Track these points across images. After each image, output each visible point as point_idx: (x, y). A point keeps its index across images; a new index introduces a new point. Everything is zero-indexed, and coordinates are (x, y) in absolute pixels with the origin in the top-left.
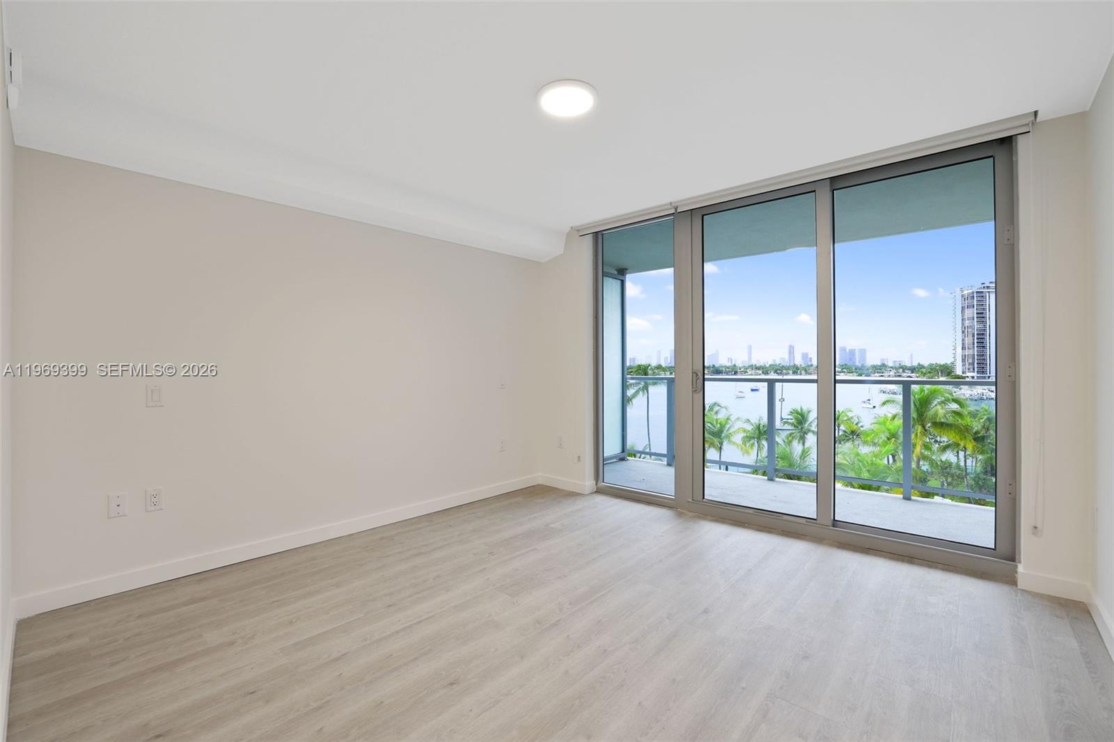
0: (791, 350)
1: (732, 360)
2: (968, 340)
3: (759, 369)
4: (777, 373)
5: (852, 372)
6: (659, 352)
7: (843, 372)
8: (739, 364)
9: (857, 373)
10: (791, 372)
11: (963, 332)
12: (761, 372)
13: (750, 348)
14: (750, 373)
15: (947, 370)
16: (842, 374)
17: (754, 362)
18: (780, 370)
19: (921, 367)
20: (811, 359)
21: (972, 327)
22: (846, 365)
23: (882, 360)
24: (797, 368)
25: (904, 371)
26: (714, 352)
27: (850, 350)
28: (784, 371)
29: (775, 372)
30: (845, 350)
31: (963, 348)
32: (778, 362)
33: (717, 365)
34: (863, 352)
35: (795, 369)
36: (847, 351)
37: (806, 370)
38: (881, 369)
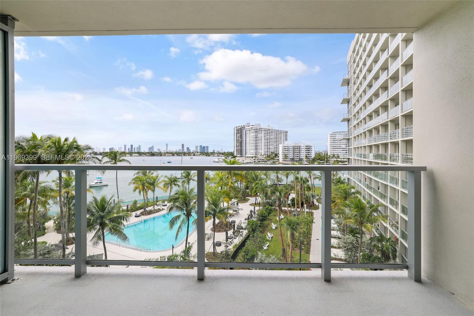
0: (183, 145)
1: (159, 150)
2: (238, 144)
4: (178, 155)
5: (204, 155)
6: (125, 146)
8: (162, 151)
10: (183, 155)
11: (236, 141)
12: (171, 155)
13: (167, 145)
14: (167, 155)
15: (232, 154)
16: (201, 155)
17: (168, 151)
19: (225, 153)
20: (190, 150)
21: (238, 140)
22: (202, 152)
23: (213, 150)
24: (185, 153)
25: (220, 155)
27: (203, 147)
29: (177, 155)
31: (236, 147)
32: (178, 151)
33: (153, 152)
34: (207, 147)
35: (184, 154)
37: (188, 154)
38: (213, 153)
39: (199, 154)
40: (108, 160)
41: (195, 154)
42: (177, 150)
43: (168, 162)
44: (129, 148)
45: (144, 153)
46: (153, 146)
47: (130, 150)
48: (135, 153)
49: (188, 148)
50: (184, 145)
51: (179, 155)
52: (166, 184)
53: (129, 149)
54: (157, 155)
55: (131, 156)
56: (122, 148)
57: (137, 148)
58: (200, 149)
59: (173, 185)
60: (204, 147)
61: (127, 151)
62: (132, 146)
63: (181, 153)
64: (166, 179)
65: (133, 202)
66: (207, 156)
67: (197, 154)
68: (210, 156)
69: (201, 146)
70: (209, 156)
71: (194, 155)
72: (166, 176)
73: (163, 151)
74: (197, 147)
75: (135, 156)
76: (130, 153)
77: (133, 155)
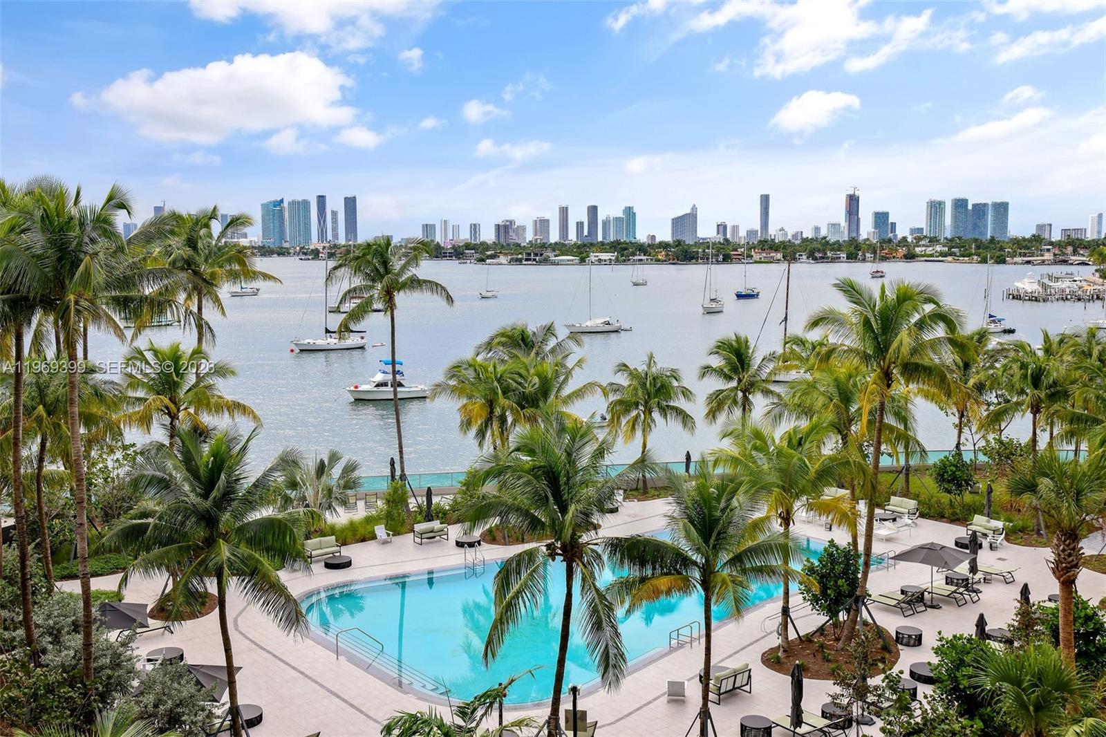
0: (853, 202)
1: (725, 227)
3: (776, 250)
4: (815, 259)
5: (969, 255)
6: (564, 212)
7: (951, 255)
9: (978, 255)
10: (844, 255)
12: (779, 256)
13: (765, 200)
14: (758, 258)
16: (950, 258)
17: (769, 233)
18: (819, 251)
20: (894, 225)
22: (960, 238)
23: (1037, 228)
24: (859, 247)
25: (1073, 253)
26: (688, 211)
27: (974, 205)
28: (829, 254)
29: (811, 255)
30: (967, 205)
32: (823, 233)
33: (689, 241)
34: (1002, 209)
35: (852, 249)
36: (970, 207)
37: (874, 252)
38: (1029, 247)
39: (939, 248)
40: (358, 282)
41: (918, 250)
42: (817, 229)
43: (740, 296)
44: (582, 223)
45: (642, 249)
46: (694, 208)
47: (586, 233)
48: (602, 247)
49: (881, 219)
50: (857, 200)
51: (824, 259)
52: (620, 402)
53: (580, 225)
54: (705, 259)
55: (582, 261)
56: (548, 221)
57: (617, 219)
58: (955, 218)
59: (656, 415)
60: (980, 209)
61: (572, 236)
62: (593, 211)
63: (837, 246)
64: (623, 379)
65: (463, 478)
66: (984, 261)
67: (929, 250)
68: (1004, 262)
69: (960, 204)
70: (1001, 261)
71: (910, 257)
72: (623, 367)
73: (742, 233)
74: (935, 208)
75: (600, 260)
76: (579, 247)
77: (593, 257)
